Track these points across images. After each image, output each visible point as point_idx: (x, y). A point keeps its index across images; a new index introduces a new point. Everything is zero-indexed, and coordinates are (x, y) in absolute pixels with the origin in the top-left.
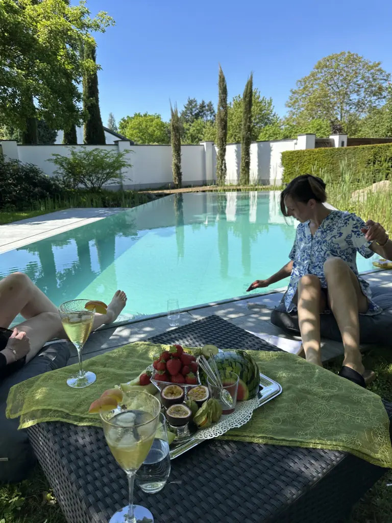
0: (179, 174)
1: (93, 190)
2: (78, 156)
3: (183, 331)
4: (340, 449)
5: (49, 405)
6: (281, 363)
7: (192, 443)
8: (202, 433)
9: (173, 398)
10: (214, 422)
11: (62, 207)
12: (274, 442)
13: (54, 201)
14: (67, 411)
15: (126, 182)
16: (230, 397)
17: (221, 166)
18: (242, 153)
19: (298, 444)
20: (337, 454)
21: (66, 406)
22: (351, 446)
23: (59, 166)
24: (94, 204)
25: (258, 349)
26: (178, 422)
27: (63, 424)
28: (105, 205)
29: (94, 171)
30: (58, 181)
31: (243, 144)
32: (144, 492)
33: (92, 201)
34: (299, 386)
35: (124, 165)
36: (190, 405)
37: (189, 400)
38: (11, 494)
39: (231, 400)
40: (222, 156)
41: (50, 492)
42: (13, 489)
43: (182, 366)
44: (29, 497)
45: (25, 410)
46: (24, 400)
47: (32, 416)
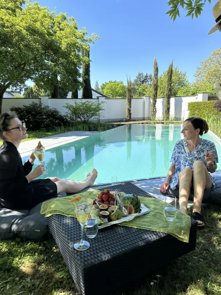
0: (130, 114)
1: (85, 122)
2: (78, 105)
3: (114, 188)
4: (166, 232)
5: (57, 209)
6: (152, 202)
7: (109, 225)
8: (113, 222)
9: (103, 208)
10: (118, 219)
11: (69, 130)
12: (140, 228)
13: (65, 127)
14: (63, 211)
15: (102, 118)
16: (126, 210)
17: (154, 110)
18: (166, 103)
19: (149, 229)
20: (164, 234)
21: (63, 209)
22: (171, 232)
23: (68, 109)
24: (84, 129)
25: (145, 196)
26: (104, 217)
27: (61, 215)
28: (90, 130)
29: (85, 112)
30: (67, 117)
31: (166, 98)
32: (88, 238)
34: (157, 211)
35: (101, 110)
36: (109, 211)
37: (109, 210)
38: (40, 245)
39: (126, 212)
40: (154, 104)
41: (54, 246)
42: (41, 244)
43: (109, 198)
44: (47, 248)
45: (47, 211)
46: (47, 207)
47: (50, 213)
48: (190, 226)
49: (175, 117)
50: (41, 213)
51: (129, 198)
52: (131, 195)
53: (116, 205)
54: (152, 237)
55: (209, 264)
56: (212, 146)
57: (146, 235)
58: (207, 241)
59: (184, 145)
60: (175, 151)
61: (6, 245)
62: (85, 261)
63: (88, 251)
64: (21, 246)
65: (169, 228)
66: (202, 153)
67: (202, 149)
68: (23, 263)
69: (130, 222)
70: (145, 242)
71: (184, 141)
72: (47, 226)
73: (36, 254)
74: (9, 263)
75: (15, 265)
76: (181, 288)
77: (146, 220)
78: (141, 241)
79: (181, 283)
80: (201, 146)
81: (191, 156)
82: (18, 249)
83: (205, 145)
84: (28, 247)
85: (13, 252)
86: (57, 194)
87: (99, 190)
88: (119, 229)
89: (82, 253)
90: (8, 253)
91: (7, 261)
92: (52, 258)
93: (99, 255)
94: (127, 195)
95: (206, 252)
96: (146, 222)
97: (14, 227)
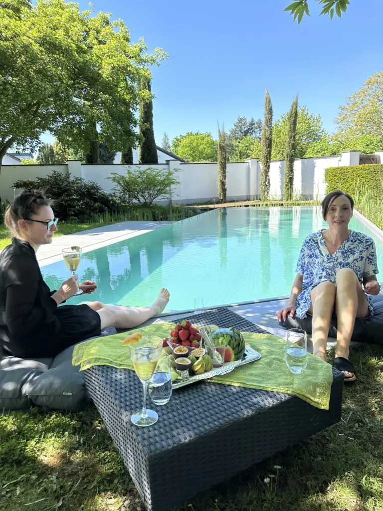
0: (224, 190)
1: (145, 205)
2: (133, 175)
3: (199, 318)
4: (289, 392)
5: (100, 356)
6: (266, 341)
7: (190, 381)
8: (197, 376)
9: (180, 353)
10: (206, 371)
11: (118, 220)
12: (245, 386)
13: (111, 215)
14: (112, 360)
15: (175, 198)
16: (220, 356)
17: (265, 182)
18: (286, 170)
19: (261, 388)
20: (287, 396)
21: (111, 356)
22: (298, 392)
23: (116, 184)
24: (145, 217)
25: (252, 332)
26: (182, 368)
27: (108, 367)
28: (155, 219)
29: (146, 188)
30: (115, 197)
31: (287, 161)
32: (155, 404)
33: (144, 215)
34: (273, 356)
35: (173, 183)
36: (191, 358)
37: (191, 356)
38: (72, 419)
39: (221, 358)
40: (267, 172)
41: (97, 420)
42: (73, 417)
43: (190, 335)
44: (84, 423)
45: (84, 359)
46: (83, 353)
47: (89, 362)
48: (331, 380)
49: (302, 195)
50: (73, 364)
51: (225, 336)
52: (228, 330)
53: (203, 347)
54: (265, 400)
55: (365, 445)
56: (368, 244)
57: (256, 398)
58: (360, 406)
59: (319, 242)
60: (302, 254)
61: (13, 419)
62: (151, 444)
63: (156, 427)
64: (39, 421)
65: (295, 386)
66: (351, 255)
67: (351, 249)
68: (44, 450)
69: (227, 376)
70: (253, 411)
71: (318, 235)
72: (84, 385)
73: (66, 433)
74: (19, 450)
75: (30, 455)
76: (316, 487)
77: (254, 372)
78: (246, 408)
79: (316, 479)
80: (350, 242)
81: (331, 260)
82: (33, 426)
83: (358, 241)
84: (52, 422)
85: (25, 431)
86: (100, 331)
87: (172, 321)
88: (208, 387)
89: (145, 430)
90: (17, 434)
91: (15, 447)
92: (92, 441)
93: (175, 433)
94: (222, 330)
95: (359, 425)
96: (256, 375)
97: (27, 389)
